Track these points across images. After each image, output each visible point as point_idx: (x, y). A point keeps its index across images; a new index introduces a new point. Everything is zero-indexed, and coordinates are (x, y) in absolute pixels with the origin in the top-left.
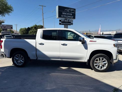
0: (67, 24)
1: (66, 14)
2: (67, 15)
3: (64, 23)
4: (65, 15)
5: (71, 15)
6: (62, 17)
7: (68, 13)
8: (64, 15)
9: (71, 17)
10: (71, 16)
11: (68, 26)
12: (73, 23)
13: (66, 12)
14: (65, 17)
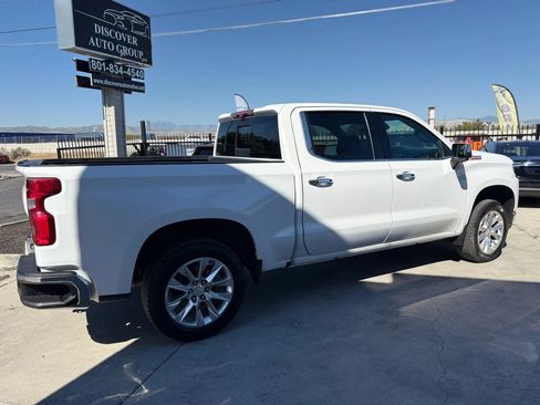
0: (117, 84)
1: (113, 35)
2: (115, 42)
3: (107, 82)
4: (108, 39)
5: (135, 42)
6: (91, 47)
7: (121, 31)
8: (100, 36)
9: (134, 52)
10: (133, 47)
11: (122, 97)
12: (143, 85)
13: (110, 27)
14: (107, 51)
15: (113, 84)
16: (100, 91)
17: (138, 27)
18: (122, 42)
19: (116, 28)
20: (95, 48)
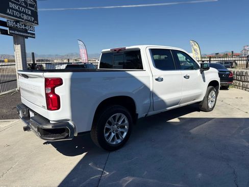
0: (22, 34)
1: (19, 8)
2: (20, 12)
3: (16, 32)
4: (17, 10)
5: (30, 13)
6: (8, 14)
7: (23, 7)
8: (12, 9)
9: (29, 18)
10: (29, 15)
11: (24, 40)
12: (34, 34)
13: (17, 4)
14: (16, 17)
15: (20, 33)
16: (12, 37)
17: (31, 5)
18: (23, 12)
19: (20, 5)
20: (10, 15)
